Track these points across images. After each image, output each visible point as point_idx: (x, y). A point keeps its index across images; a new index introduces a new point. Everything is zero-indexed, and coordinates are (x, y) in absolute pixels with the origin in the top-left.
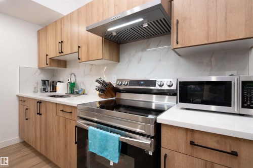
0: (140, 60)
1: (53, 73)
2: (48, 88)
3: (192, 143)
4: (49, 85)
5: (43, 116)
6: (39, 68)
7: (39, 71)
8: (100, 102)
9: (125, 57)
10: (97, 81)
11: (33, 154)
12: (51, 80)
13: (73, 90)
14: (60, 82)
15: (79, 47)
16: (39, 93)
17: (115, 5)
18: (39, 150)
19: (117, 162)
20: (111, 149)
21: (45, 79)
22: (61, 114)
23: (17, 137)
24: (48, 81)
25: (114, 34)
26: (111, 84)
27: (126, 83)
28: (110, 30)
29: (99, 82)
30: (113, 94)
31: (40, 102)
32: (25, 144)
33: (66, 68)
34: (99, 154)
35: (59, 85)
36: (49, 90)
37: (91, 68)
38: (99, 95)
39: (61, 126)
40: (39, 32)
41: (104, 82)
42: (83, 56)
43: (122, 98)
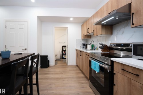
0: (123, 32)
1: (87, 41)
2: (85, 47)
3: (123, 70)
4: (85, 46)
5: (82, 56)
6: (82, 39)
7: (82, 40)
8: (101, 53)
9: (115, 32)
10: (100, 44)
11: (79, 70)
12: (85, 44)
13: (93, 48)
14: (89, 44)
15: (94, 30)
16: (82, 48)
17: (106, 10)
18: (80, 68)
19: (98, 72)
20: (97, 68)
21: (84, 43)
22: (86, 56)
23: (75, 63)
24: (84, 44)
25: (105, 24)
26: (106, 46)
27: (114, 45)
28: (102, 23)
29: (101, 45)
30: (109, 50)
31: (81, 51)
32: (77, 66)
33: (91, 38)
34: (94, 69)
35: (88, 46)
36: (85, 48)
37: (100, 38)
38: (101, 50)
39: (86, 60)
40: (82, 25)
41: (102, 44)
42: (95, 34)
43: (114, 53)
